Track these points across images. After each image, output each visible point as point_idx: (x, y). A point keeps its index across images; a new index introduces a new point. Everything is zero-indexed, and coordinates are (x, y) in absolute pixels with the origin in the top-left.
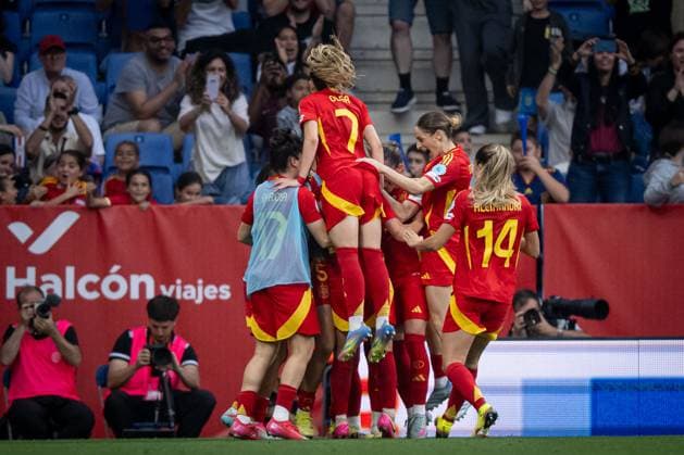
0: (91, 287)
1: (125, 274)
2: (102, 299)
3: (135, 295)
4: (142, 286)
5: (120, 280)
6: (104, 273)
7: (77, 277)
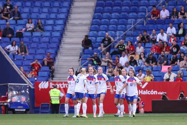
0: (149, 93)
1: (153, 91)
2: (151, 94)
3: (155, 94)
4: (156, 93)
5: (153, 92)
6: (151, 91)
7: (148, 91)
